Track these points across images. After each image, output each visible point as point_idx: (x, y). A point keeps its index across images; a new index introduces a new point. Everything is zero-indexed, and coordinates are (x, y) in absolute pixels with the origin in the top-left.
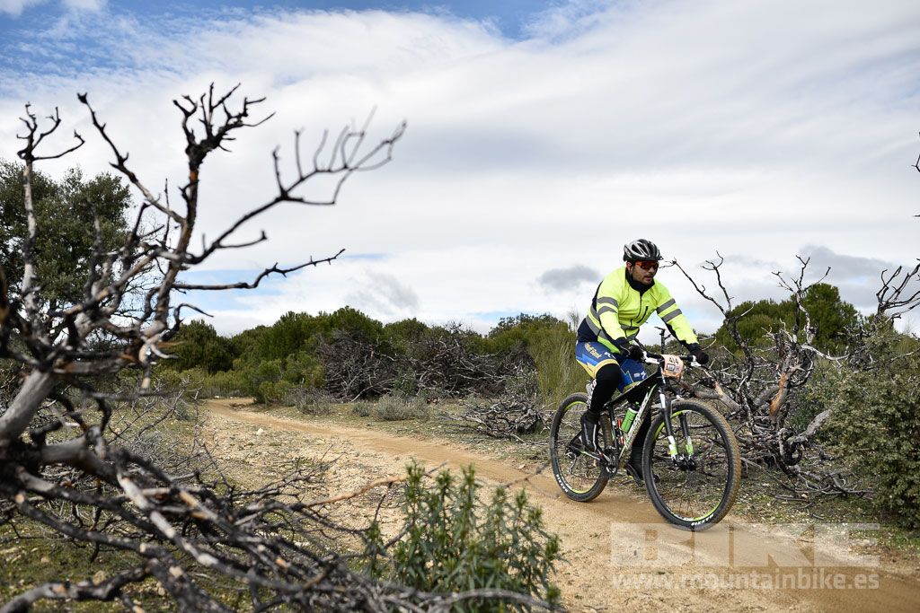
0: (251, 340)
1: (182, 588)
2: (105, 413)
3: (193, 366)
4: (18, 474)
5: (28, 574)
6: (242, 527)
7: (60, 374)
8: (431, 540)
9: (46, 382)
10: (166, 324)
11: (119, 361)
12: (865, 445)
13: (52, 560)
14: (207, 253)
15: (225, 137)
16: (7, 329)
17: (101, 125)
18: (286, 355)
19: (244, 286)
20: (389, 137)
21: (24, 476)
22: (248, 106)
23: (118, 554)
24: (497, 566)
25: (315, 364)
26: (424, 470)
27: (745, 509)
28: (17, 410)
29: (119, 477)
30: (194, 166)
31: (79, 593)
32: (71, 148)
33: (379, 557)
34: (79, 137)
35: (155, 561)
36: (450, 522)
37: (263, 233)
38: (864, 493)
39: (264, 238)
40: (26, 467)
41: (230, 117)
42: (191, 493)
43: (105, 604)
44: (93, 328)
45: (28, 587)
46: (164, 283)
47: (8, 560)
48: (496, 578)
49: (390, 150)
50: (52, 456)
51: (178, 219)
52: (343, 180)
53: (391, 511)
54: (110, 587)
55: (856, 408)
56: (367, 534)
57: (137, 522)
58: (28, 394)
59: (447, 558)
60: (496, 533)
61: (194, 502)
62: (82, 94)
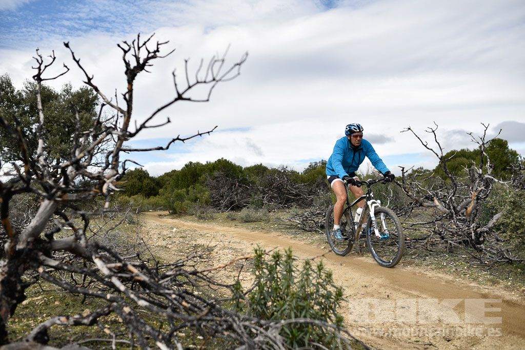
0: (169, 178)
1: (130, 319)
2: (86, 222)
3: (136, 193)
4: (39, 256)
5: (48, 311)
6: (163, 285)
7: (59, 201)
8: (270, 290)
9: (53, 205)
10: (117, 171)
11: (92, 193)
12: (522, 233)
13: (61, 303)
14: (138, 131)
15: (147, 64)
16: (29, 176)
17: (77, 60)
18: (188, 187)
19: (161, 148)
20: (239, 62)
21: (42, 257)
22: (159, 46)
23: (97, 300)
24: (307, 305)
25: (205, 191)
26: (265, 251)
27: (452, 271)
28: (37, 221)
29: (93, 257)
30: (130, 81)
31: (74, 321)
32: (62, 73)
33: (240, 300)
34: (66, 67)
35: (115, 304)
36: (280, 280)
37: (168, 119)
38: (522, 261)
39: (169, 121)
40: (43, 252)
41: (149, 53)
42: (134, 266)
43: (90, 328)
44: (77, 175)
45: (48, 318)
46: (116, 148)
47: (37, 303)
48: (307, 311)
49: (239, 69)
50: (57, 246)
51: (122, 112)
52: (213, 87)
53: (249, 274)
54: (91, 318)
55: (517, 211)
56: (234, 287)
57: (105, 282)
58: (43, 212)
59: (278, 301)
60: (306, 286)
61: (135, 271)
62: (66, 42)
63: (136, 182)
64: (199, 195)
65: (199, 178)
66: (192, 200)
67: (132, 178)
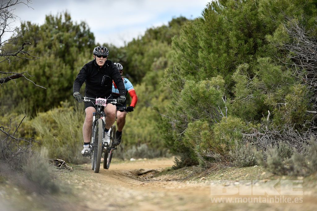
63: (50, 66)
64: (269, 98)
65: (268, 37)
66: (247, 113)
67: (39, 52)
